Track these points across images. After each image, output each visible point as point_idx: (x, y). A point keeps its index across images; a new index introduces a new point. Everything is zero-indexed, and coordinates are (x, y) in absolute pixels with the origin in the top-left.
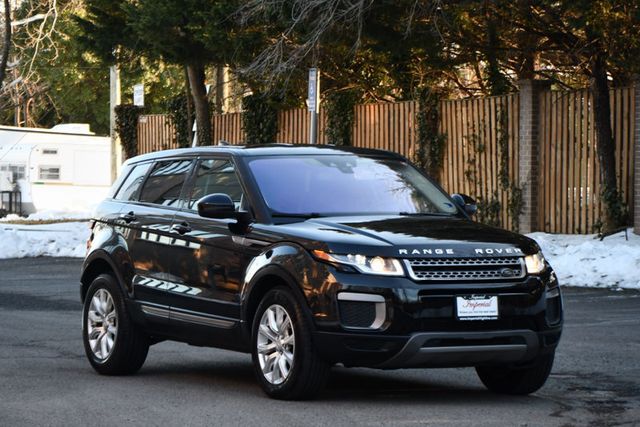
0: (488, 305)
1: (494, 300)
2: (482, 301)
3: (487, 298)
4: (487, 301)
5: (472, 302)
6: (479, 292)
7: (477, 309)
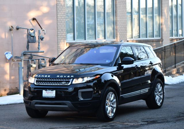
0: (52, 93)
1: (54, 91)
2: (50, 91)
3: (52, 91)
4: (52, 92)
5: (48, 92)
6: (50, 89)
7: (49, 94)
